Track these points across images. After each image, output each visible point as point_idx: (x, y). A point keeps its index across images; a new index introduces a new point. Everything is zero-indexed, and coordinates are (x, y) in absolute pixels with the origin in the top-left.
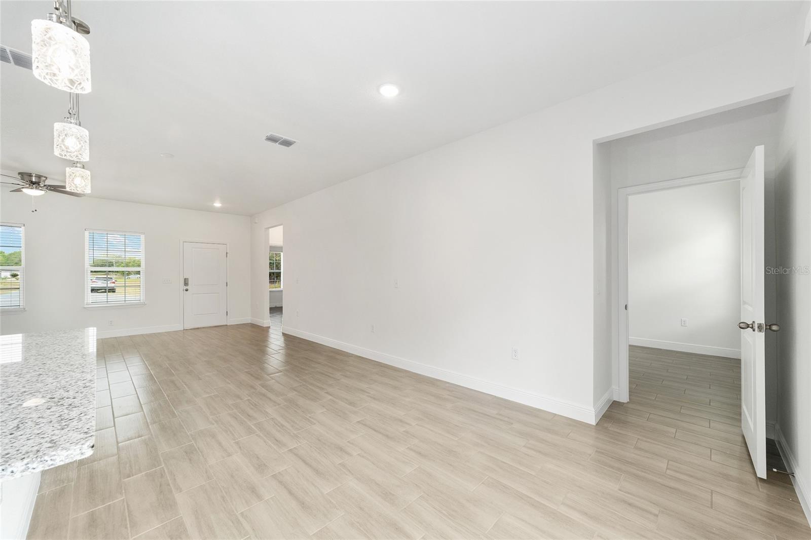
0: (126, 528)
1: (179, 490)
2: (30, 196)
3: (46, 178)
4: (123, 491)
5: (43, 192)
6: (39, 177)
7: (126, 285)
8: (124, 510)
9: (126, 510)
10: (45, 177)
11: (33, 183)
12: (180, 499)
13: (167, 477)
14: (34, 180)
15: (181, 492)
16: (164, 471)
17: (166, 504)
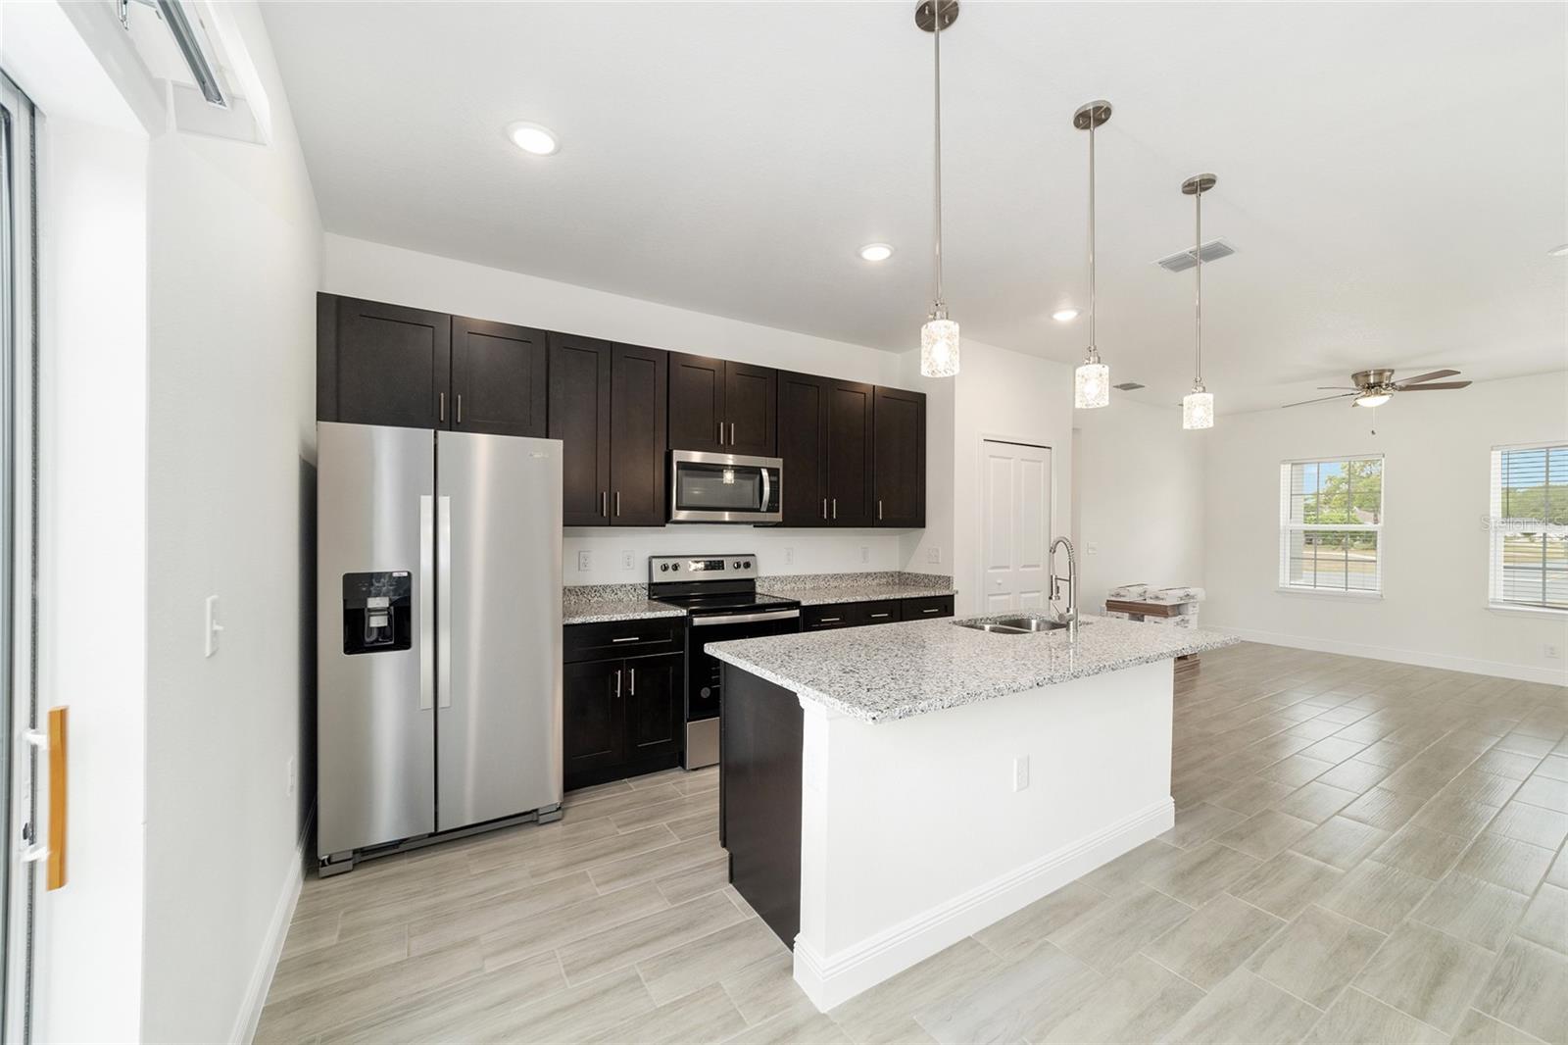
0: (1152, 938)
1: (1256, 967)
2: (1370, 409)
3: (1392, 371)
4: (1205, 903)
5: (1386, 398)
6: (1380, 373)
7: (1548, 566)
8: (1178, 921)
9: (1177, 924)
10: (1389, 371)
11: (1370, 387)
12: (1241, 976)
13: (1269, 938)
14: (1372, 381)
15: (1253, 970)
16: (1279, 928)
17: (1217, 963)
